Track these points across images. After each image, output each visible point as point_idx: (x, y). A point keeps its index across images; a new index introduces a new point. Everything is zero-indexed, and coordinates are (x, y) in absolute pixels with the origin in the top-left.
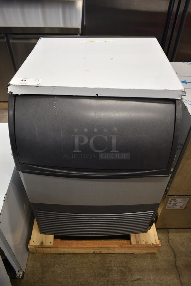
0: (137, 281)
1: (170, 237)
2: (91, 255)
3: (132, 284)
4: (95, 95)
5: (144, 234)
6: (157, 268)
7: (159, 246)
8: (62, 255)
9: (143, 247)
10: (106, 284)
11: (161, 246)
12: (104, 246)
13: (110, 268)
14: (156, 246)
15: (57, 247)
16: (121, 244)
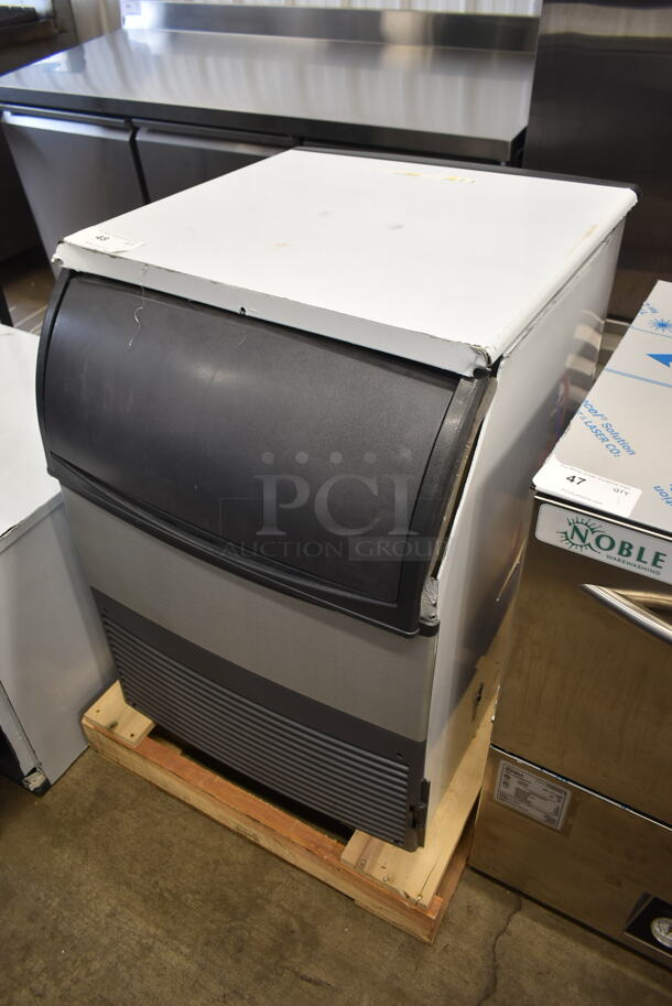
1: (512, 926)
2: (235, 837)
3: (293, 983)
4: (238, 311)
6: (399, 989)
7: (429, 915)
8: (162, 795)
9: (371, 887)
10: (221, 936)
11: (434, 918)
12: (262, 820)
13: (259, 901)
14: (417, 911)
15: (144, 758)
16: (312, 842)
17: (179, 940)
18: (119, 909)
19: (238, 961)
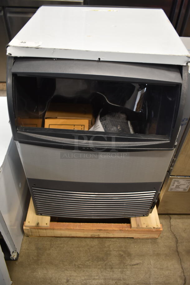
0: (136, 266)
1: (172, 224)
2: (89, 239)
3: (131, 268)
4: (97, 59)
5: (145, 217)
6: (157, 254)
7: (161, 230)
8: (58, 238)
9: (144, 231)
10: (104, 268)
11: (162, 230)
12: (103, 229)
13: (108, 252)
14: (157, 231)
15: (53, 229)
16: (120, 228)
17: (93, 276)
18: (69, 278)
19: (113, 271)
